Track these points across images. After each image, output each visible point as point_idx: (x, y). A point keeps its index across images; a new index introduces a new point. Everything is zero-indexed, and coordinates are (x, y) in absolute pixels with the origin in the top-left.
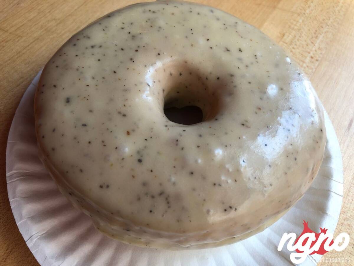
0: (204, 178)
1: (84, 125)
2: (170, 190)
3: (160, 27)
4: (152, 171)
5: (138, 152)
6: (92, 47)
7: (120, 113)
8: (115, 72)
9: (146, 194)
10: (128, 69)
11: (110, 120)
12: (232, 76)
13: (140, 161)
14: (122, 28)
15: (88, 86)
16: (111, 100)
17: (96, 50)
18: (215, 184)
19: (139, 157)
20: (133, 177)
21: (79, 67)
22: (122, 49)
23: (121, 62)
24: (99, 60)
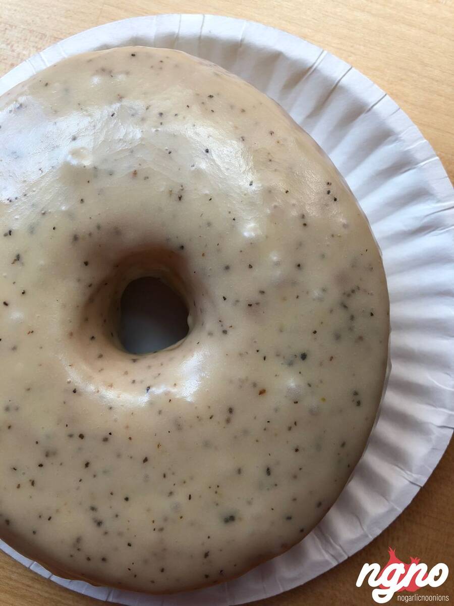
0: (300, 245)
1: (268, 471)
2: (334, 295)
3: (7, 409)
4: (315, 332)
5: (291, 364)
6: (99, 523)
7: (228, 421)
8: (146, 460)
9: (351, 329)
10: (130, 438)
11: (246, 432)
12: (76, 238)
13: (304, 357)
14: (33, 483)
15: (190, 496)
16: (207, 444)
17: (104, 513)
18: (305, 225)
19: (299, 361)
20: (331, 358)
21: (154, 530)
22: (87, 465)
23: (119, 456)
24: (127, 499)
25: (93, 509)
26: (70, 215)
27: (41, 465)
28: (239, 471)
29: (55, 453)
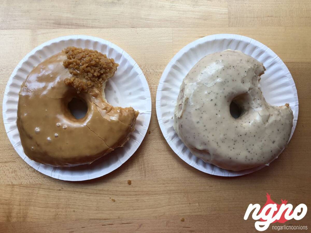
1: (278, 130)
3: (224, 135)
8: (255, 136)
10: (250, 133)
12: (225, 97)
14: (234, 148)
15: (265, 140)
17: (250, 150)
21: (260, 149)
22: (244, 141)
23: (249, 137)
24: (253, 145)
25: (247, 149)
26: (223, 93)
27: (234, 144)
28: (273, 132)
29: (236, 141)
